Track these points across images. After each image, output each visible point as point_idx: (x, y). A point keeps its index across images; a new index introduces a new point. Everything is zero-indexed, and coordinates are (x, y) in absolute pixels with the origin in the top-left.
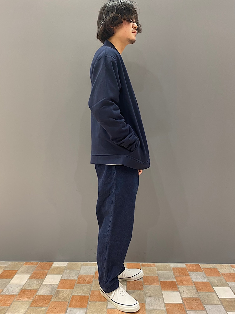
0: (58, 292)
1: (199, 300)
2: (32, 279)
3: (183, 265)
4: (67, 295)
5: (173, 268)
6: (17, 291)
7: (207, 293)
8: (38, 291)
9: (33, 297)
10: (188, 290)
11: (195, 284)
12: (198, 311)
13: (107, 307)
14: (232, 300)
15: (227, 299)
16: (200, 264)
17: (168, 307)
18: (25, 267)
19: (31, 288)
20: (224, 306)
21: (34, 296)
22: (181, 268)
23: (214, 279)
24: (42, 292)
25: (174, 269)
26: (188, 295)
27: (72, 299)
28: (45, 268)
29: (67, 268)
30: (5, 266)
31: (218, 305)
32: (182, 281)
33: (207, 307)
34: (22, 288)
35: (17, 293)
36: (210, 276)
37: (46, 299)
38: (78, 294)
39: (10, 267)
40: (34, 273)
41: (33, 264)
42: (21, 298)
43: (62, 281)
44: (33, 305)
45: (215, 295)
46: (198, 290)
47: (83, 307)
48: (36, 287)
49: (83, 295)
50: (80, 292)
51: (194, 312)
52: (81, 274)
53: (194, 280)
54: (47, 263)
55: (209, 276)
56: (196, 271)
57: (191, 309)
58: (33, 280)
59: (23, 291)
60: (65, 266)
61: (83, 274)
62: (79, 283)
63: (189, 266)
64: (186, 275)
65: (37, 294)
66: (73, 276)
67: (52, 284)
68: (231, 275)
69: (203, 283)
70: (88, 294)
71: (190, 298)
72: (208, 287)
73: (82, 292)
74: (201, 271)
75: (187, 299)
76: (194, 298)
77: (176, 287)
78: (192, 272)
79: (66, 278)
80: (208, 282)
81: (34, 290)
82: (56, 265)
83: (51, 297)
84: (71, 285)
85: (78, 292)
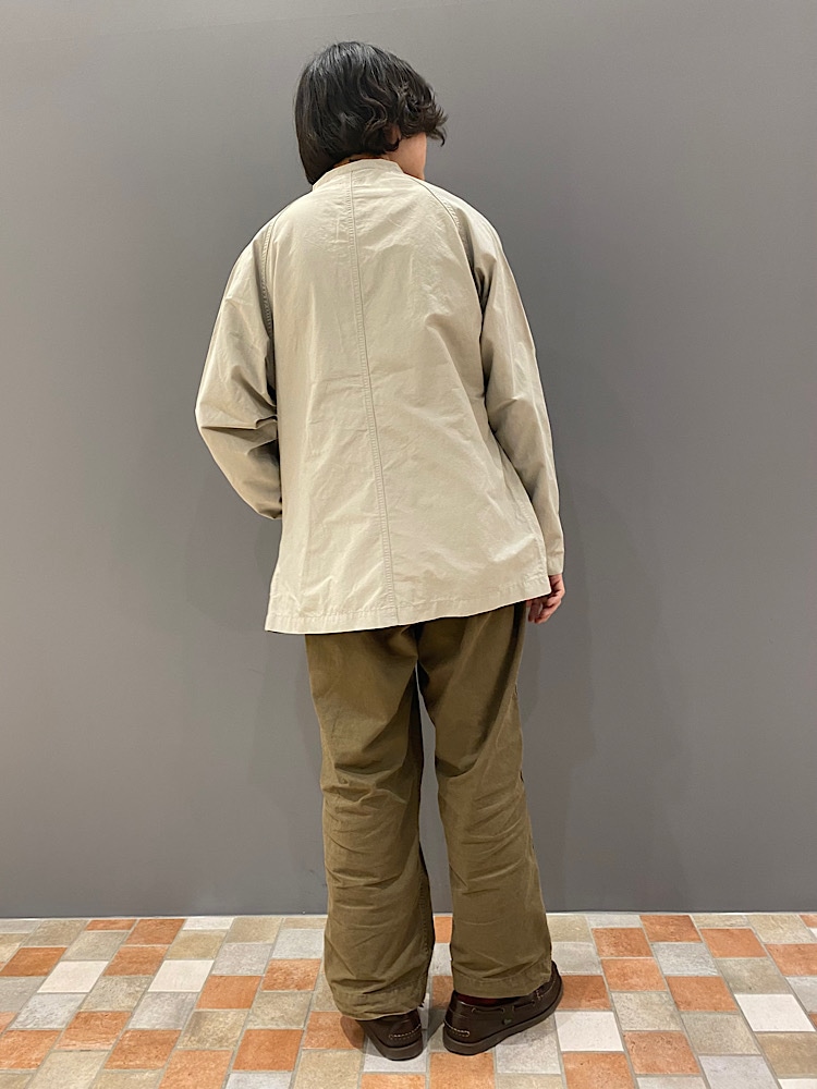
0: (198, 1018)
1: (681, 1038)
2: (114, 977)
3: (631, 920)
4: (231, 1029)
5: (595, 930)
6: (63, 1018)
7: (712, 1017)
8: (132, 1016)
9: (117, 1037)
10: (646, 1006)
11: (672, 983)
12: (675, 1079)
13: (362, 1067)
14: (799, 1037)
15: (783, 1036)
16: (690, 915)
17: (570, 1067)
18: (89, 937)
19: (111, 1005)
20: (766, 1060)
21: (120, 1034)
22: (623, 929)
23: (737, 965)
24: (144, 1020)
25: (599, 934)
26: (645, 1022)
27: (246, 1042)
28: (158, 940)
29: (233, 936)
30: (26, 935)
31: (747, 1055)
32: (624, 975)
33: (707, 1063)
34: (80, 1007)
35: (62, 1024)
36: (726, 956)
37: (158, 1043)
38: (264, 1024)
39: (41, 937)
40: (120, 956)
42: (74, 1042)
43: (214, 983)
44: (114, 1064)
45: (739, 1020)
46: (680, 1004)
47: (279, 1068)
48: (122, 1002)
49: (283, 1027)
50: (273, 1019)
51: (662, 1080)
52: (279, 957)
53: (667, 971)
54: (162, 922)
55: (720, 956)
56: (677, 941)
57: (651, 1070)
58: (117, 978)
59: (83, 1016)
60: (224, 931)
61: (283, 957)
62: (270, 987)
63: (652, 924)
64: (640, 954)
65: (130, 1027)
66: (251, 965)
67: (179, 993)
68: (800, 949)
69: (699, 980)
70: (299, 1024)
71: (650, 1032)
72: (718, 994)
73: (279, 1017)
74: (693, 940)
75: (640, 1037)
76: (666, 1033)
77: (604, 995)
78: (661, 943)
79: (225, 972)
80: (716, 978)
81: (120, 1013)
82: (193, 926)
83: (174, 1037)
84: (244, 993)
85: (267, 1018)
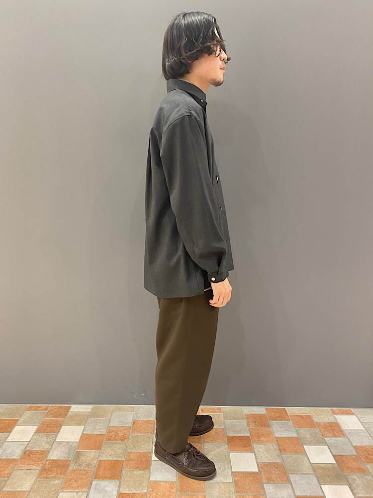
0: (78, 455)
1: (282, 466)
2: (40, 434)
3: (261, 410)
4: (92, 460)
5: (247, 415)
6: (18, 454)
7: (294, 456)
8: (49, 453)
10: (267, 450)
11: (278, 440)
12: (279, 485)
13: (149, 478)
14: (330, 466)
15: (323, 465)
16: (286, 408)
17: (236, 479)
18: (28, 414)
19: (39, 448)
20: (316, 476)
21: (44, 462)
22: (258, 415)
23: (305, 432)
24: (55, 455)
25: (248, 417)
26: (267, 458)
27: (99, 466)
28: (59, 416)
29: (93, 415)
31: (309, 474)
32: (259, 436)
33: (293, 478)
34: (26, 448)
35: (18, 456)
36: (300, 428)
37: (60, 466)
38: (107, 458)
40: (43, 424)
41: (41, 409)
42: (24, 465)
43: (84, 437)
44: (42, 476)
45: (306, 458)
46: (282, 450)
47: (114, 479)
48: (45, 447)
49: (115, 459)
50: (110, 455)
51: (274, 485)
52: (112, 426)
53: (276, 435)
55: (298, 428)
56: (280, 420)
57: (270, 481)
58: (42, 434)
59: (27, 453)
60: (87, 412)
61: (114, 425)
62: (109, 440)
63: (270, 412)
64: (265, 426)
65: (48, 458)
66: (100, 429)
67: (69, 442)
68: (330, 425)
69: (289, 439)
70: (122, 458)
71: (269, 463)
72: (295, 446)
73: (113, 454)
74: (287, 420)
75: (265, 465)
76: (275, 463)
77: (250, 445)
78: (274, 421)
79: (89, 432)
80: (296, 438)
81: (44, 451)
82: (74, 409)
83: (68, 463)
84: (98, 443)
85: (108, 455)
